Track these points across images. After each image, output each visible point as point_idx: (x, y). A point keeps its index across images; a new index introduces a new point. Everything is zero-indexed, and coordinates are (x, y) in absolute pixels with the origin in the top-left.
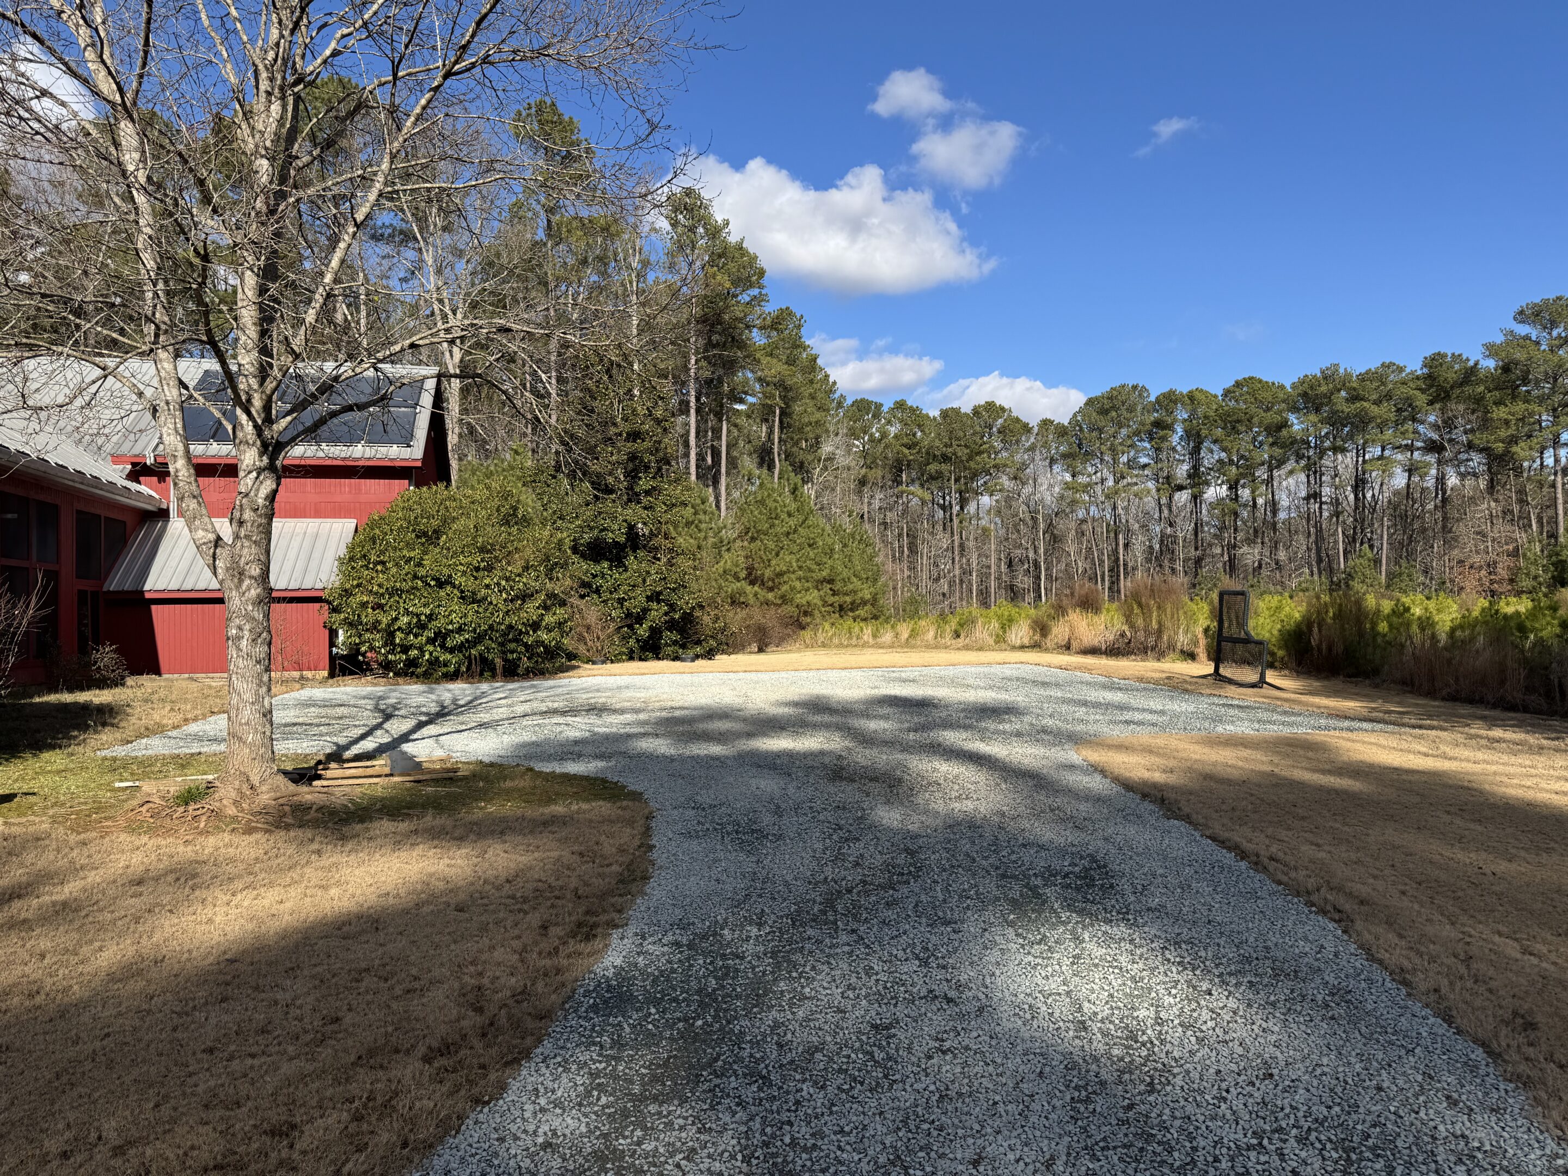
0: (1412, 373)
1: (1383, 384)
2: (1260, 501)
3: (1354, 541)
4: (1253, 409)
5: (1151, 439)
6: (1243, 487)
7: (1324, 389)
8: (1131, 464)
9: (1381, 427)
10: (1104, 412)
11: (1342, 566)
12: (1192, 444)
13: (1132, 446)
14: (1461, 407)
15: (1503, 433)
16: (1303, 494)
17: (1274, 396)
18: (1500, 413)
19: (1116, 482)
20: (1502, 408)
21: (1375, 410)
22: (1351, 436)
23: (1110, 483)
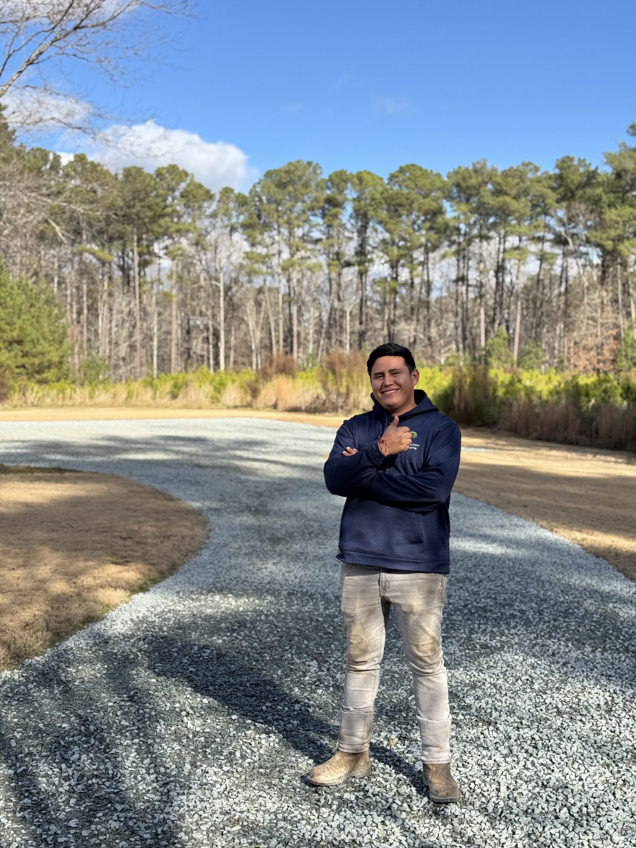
0: (546, 173)
1: (523, 181)
2: (417, 281)
3: (494, 321)
4: (414, 195)
5: (324, 216)
6: (403, 266)
7: (473, 181)
8: (304, 238)
9: (520, 220)
10: (282, 185)
11: (483, 344)
12: (360, 224)
13: (307, 221)
14: (583, 207)
15: (613, 233)
16: (453, 276)
17: (432, 184)
18: (611, 215)
19: (292, 255)
20: (613, 211)
21: (514, 205)
22: (494, 226)
23: (286, 255)
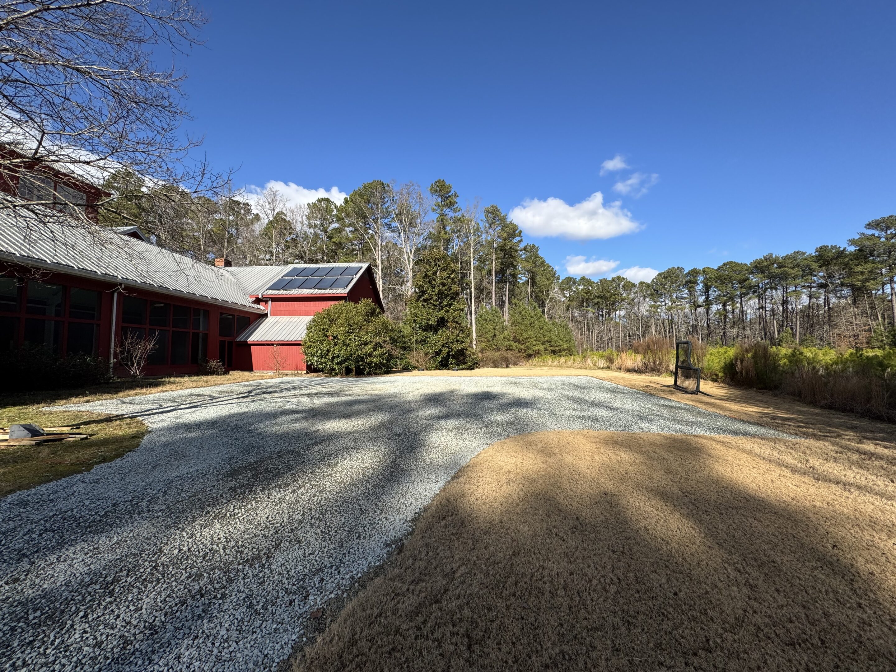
0: (810, 255)
1: (795, 260)
2: (737, 311)
3: (783, 326)
4: (731, 274)
5: (688, 287)
6: (729, 305)
7: (765, 264)
8: (678, 297)
9: (795, 278)
10: (665, 278)
11: (777, 336)
13: (678, 290)
14: (837, 268)
16: (757, 307)
17: (742, 268)
18: (859, 269)
19: (672, 304)
22: (779, 283)
